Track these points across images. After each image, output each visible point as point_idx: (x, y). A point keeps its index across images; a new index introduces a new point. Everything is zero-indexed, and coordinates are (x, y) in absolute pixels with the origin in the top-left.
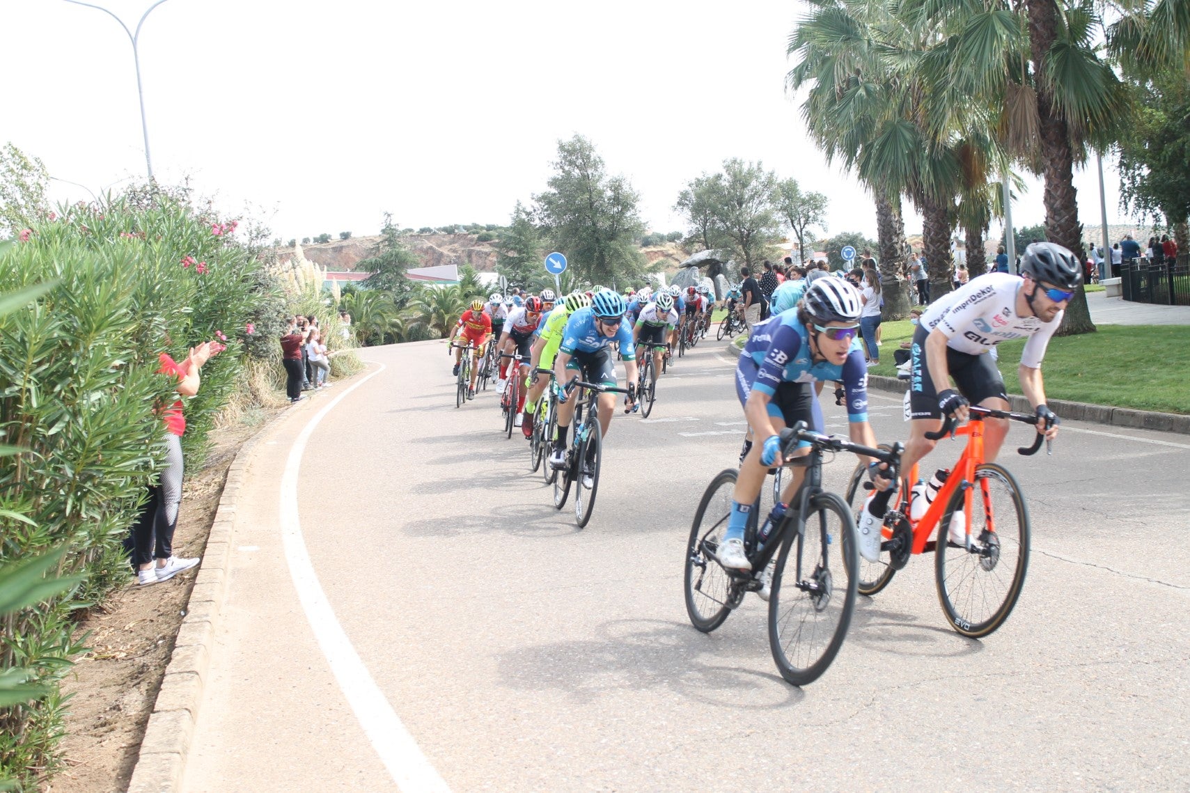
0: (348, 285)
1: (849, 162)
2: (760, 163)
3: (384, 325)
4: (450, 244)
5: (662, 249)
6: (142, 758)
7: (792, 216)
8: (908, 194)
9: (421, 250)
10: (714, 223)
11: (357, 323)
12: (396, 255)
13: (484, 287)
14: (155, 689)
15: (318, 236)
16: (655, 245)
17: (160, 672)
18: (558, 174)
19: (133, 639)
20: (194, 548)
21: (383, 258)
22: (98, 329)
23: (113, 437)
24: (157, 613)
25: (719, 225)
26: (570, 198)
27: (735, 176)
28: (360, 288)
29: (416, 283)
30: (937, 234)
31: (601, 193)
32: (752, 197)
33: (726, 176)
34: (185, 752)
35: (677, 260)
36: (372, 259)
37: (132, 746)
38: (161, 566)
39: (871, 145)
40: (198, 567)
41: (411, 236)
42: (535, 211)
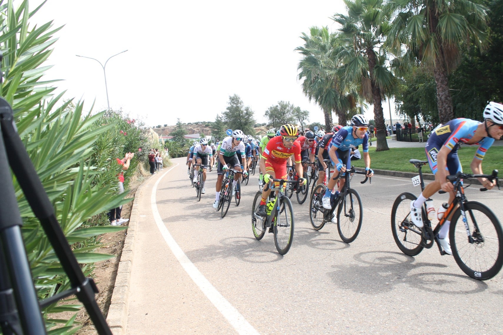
0: (167, 140)
1: (316, 101)
2: (289, 102)
3: (178, 152)
4: (197, 127)
5: (260, 128)
6: (118, 274)
7: (299, 117)
8: (334, 111)
9: (188, 129)
10: (276, 120)
11: (170, 152)
12: (181, 131)
14: (120, 255)
15: (157, 126)
16: (258, 127)
17: (120, 251)
18: (229, 106)
19: (111, 242)
20: (127, 216)
21: (177, 132)
22: (103, 149)
23: (108, 180)
24: (118, 235)
25: (277, 120)
26: (233, 113)
27: (282, 106)
28: (171, 141)
29: (187, 139)
30: (342, 122)
31: (242, 112)
32: (287, 112)
33: (279, 106)
34: (130, 273)
35: (265, 131)
36: (174, 132)
37: (114, 271)
38: (117, 221)
39: (323, 96)
40: (129, 221)
41: (185, 125)
42: (222, 117)
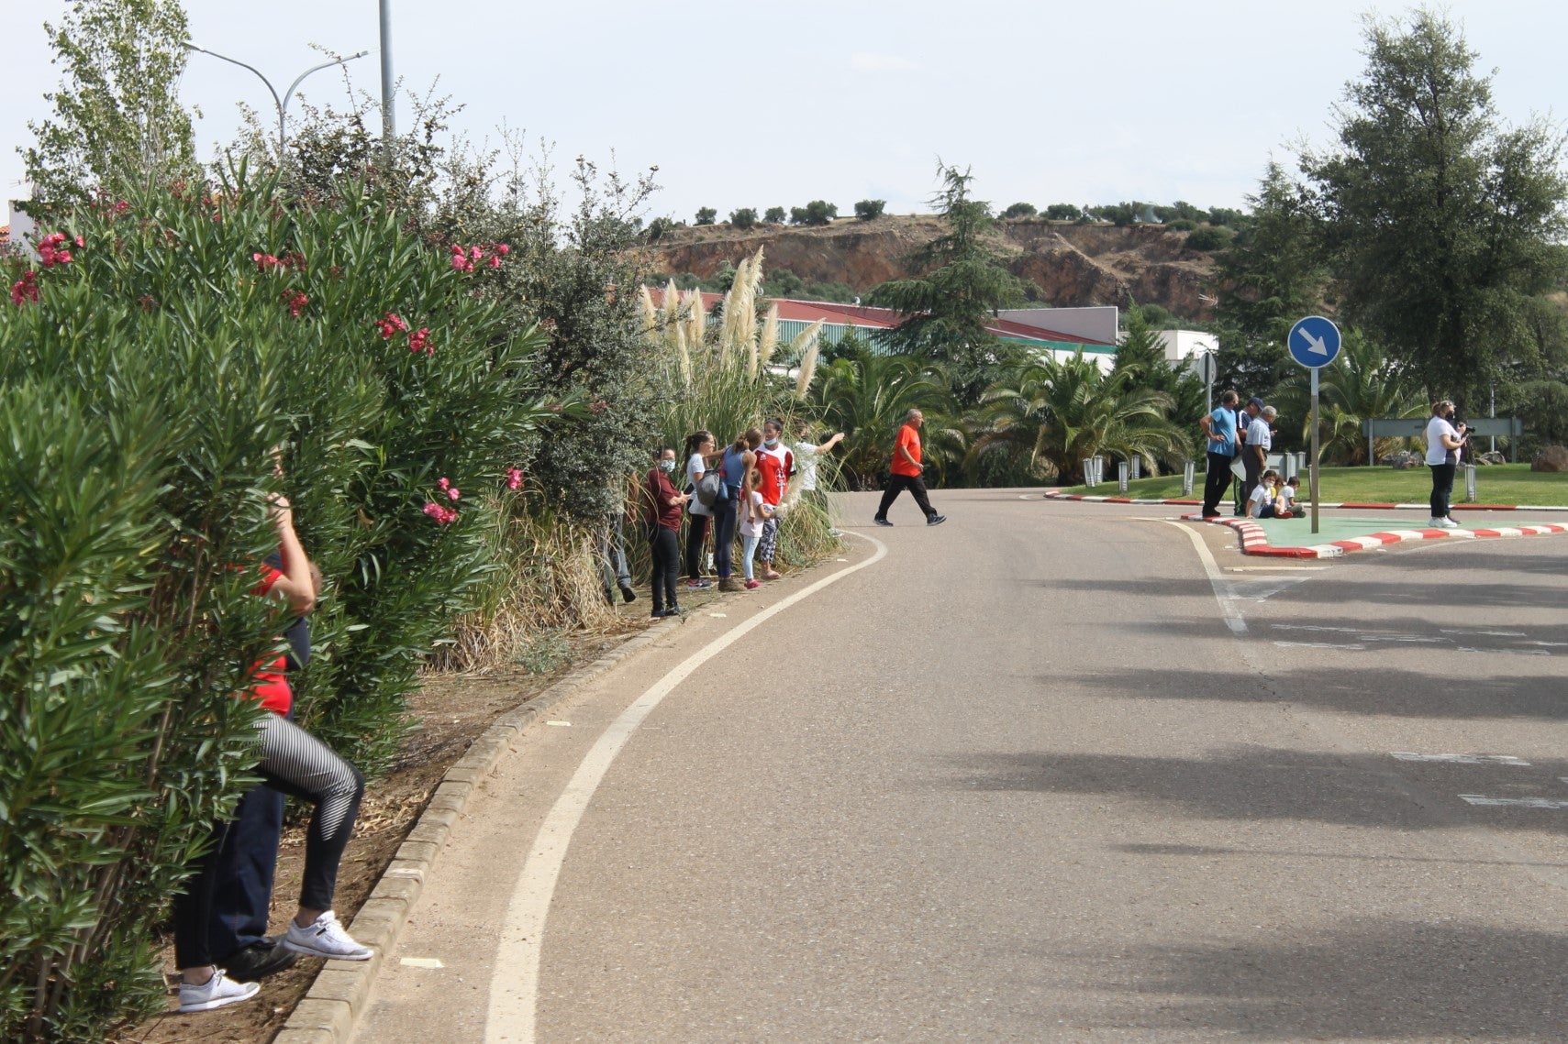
0: (847, 338)
4: (1120, 249)
13: (1173, 367)
15: (803, 206)
21: (935, 281)
28: (877, 350)
29: (1011, 347)
36: (914, 280)
41: (1027, 223)
42: (1304, 198)
